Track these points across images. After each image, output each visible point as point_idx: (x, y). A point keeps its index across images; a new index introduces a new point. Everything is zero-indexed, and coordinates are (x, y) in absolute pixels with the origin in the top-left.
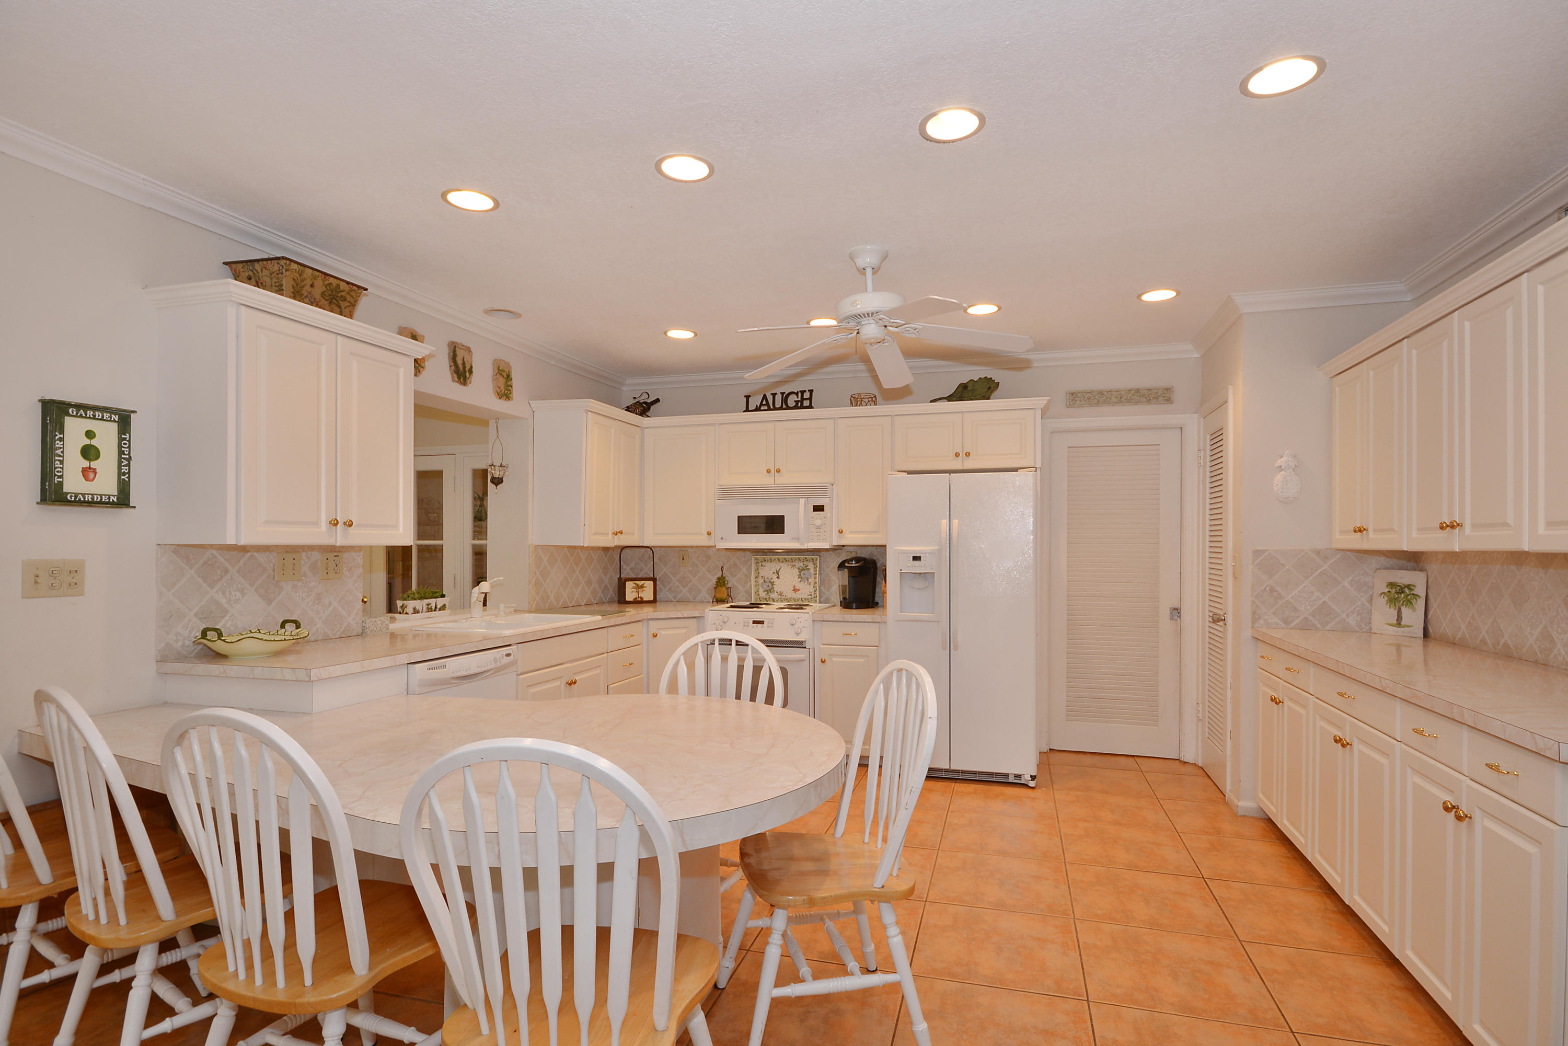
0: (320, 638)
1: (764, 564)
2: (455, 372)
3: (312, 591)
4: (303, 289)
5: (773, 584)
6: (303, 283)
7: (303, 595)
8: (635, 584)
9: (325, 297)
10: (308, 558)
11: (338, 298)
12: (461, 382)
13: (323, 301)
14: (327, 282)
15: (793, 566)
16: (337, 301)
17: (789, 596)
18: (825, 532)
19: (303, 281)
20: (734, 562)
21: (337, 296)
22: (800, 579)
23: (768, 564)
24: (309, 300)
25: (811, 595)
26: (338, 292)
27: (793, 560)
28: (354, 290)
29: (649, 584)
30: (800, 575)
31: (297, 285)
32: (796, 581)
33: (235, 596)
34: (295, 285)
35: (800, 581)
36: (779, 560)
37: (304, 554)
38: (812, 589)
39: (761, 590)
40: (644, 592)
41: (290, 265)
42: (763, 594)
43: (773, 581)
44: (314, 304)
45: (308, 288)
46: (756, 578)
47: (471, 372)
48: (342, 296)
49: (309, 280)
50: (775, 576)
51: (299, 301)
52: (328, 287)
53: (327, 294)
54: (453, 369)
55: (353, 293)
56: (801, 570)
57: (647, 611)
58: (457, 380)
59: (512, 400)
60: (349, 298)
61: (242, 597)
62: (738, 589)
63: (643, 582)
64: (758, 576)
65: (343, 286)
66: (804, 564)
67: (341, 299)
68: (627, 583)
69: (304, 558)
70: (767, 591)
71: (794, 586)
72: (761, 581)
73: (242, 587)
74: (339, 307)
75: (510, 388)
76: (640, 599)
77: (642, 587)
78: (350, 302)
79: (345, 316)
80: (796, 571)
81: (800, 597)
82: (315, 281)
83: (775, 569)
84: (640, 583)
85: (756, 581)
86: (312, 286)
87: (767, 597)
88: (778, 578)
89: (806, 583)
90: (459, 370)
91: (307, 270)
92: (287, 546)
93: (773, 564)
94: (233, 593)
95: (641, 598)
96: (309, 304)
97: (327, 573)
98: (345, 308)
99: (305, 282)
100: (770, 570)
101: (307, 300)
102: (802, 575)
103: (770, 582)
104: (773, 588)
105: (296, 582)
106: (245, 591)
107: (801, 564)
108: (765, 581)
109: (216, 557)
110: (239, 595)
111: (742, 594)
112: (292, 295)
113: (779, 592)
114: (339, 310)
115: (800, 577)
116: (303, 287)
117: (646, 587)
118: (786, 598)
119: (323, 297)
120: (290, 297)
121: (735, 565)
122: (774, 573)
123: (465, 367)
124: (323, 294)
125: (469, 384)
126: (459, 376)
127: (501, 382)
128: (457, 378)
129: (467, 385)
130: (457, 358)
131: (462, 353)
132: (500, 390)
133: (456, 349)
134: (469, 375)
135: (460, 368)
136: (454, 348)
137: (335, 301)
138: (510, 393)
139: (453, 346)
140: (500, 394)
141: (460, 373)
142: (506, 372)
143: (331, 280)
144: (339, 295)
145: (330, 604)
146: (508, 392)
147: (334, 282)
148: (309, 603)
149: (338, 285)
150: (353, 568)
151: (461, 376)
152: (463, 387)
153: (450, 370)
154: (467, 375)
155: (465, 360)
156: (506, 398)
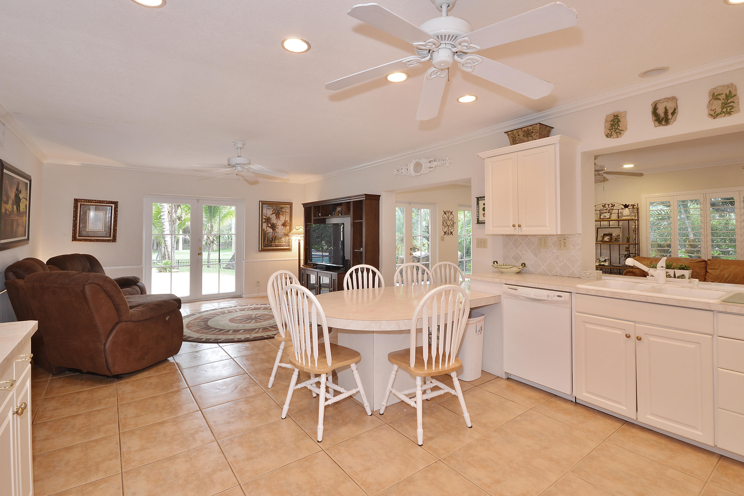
0: (559, 275)
2: (656, 121)
3: (554, 254)
7: (550, 255)
10: (552, 240)
12: (663, 125)
14: (523, 131)
16: (530, 135)
19: (515, 135)
24: (519, 142)
26: (528, 132)
28: (535, 127)
31: (513, 138)
33: (524, 252)
37: (550, 238)
41: (508, 133)
44: (521, 141)
45: (518, 137)
47: (674, 112)
48: (531, 132)
51: (516, 144)
54: (654, 119)
55: (535, 128)
59: (737, 111)
60: (534, 131)
61: (527, 253)
65: (530, 128)
69: (550, 240)
73: (527, 250)
74: (532, 136)
78: (535, 132)
82: (519, 133)
86: (519, 135)
91: (514, 131)
97: (560, 247)
99: (516, 135)
105: (547, 250)
109: (518, 238)
112: (512, 143)
114: (532, 138)
116: (516, 137)
119: (524, 137)
123: (667, 113)
124: (524, 136)
125: (674, 122)
126: (661, 121)
127: (717, 105)
128: (658, 123)
129: (670, 124)
130: (658, 110)
131: (665, 104)
132: (716, 111)
133: (657, 105)
134: (672, 116)
135: (662, 115)
136: (655, 105)
137: (529, 135)
138: (733, 107)
139: (654, 104)
140: (715, 115)
141: (661, 118)
142: (726, 94)
143: (524, 129)
144: (530, 132)
145: (563, 261)
146: (729, 108)
147: (526, 129)
148: (553, 259)
149: (528, 129)
150: (575, 245)
151: (663, 120)
152: (667, 126)
153: (653, 121)
154: (670, 117)
155: (667, 108)
156: (725, 115)
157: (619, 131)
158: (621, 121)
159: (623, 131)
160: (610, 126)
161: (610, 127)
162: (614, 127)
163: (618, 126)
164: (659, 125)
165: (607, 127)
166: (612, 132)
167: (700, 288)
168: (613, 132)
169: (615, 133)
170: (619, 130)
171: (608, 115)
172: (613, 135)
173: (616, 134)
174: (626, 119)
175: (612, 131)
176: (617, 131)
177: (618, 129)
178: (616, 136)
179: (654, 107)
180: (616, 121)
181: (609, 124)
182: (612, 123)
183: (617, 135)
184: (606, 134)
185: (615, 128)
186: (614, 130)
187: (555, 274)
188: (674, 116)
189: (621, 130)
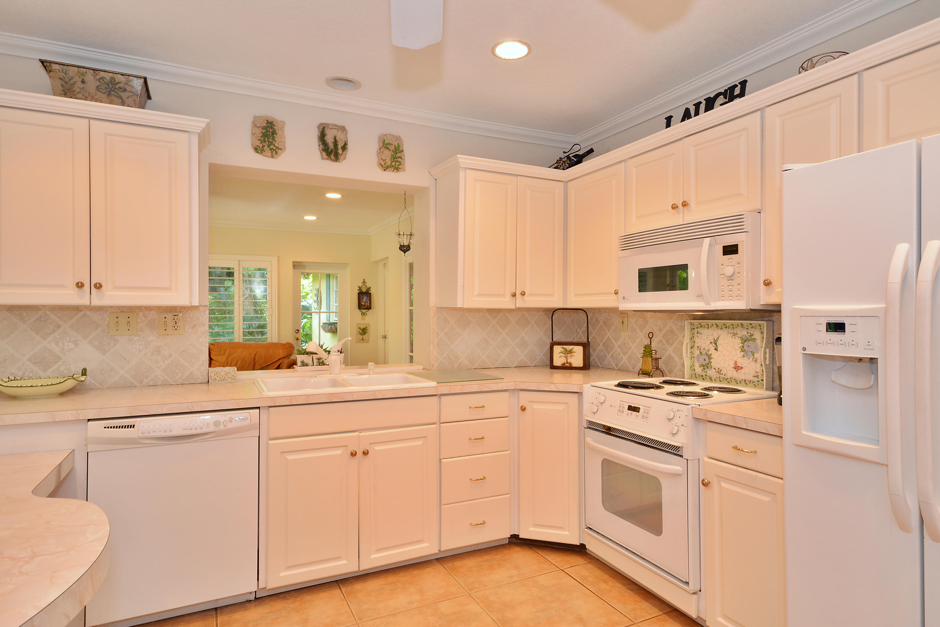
0: (159, 383)
1: (700, 330)
2: (323, 150)
3: (149, 344)
4: (74, 87)
5: (710, 357)
6: (72, 81)
7: (141, 347)
8: (564, 348)
9: (101, 90)
10: (144, 317)
11: (117, 90)
12: (331, 159)
13: (99, 95)
14: (98, 77)
15: (735, 334)
16: (117, 93)
17: (729, 375)
18: (739, 284)
19: (72, 79)
20: (671, 327)
21: (115, 88)
22: (742, 353)
23: (704, 331)
24: (83, 95)
25: (757, 377)
26: (114, 84)
27: (734, 327)
28: (132, 81)
29: (579, 350)
30: (743, 347)
31: (66, 83)
32: (737, 355)
34: (64, 83)
35: (744, 356)
36: (717, 326)
37: (141, 314)
38: (759, 369)
39: (697, 365)
40: (573, 357)
41: (50, 66)
42: (699, 370)
43: (710, 353)
44: (89, 98)
45: (79, 84)
46: (691, 348)
47: (344, 148)
48: (120, 88)
49: (77, 77)
50: (712, 347)
51: (71, 98)
52: (101, 81)
53: (103, 88)
54: (321, 148)
56: (744, 340)
57: (576, 378)
58: (326, 157)
59: (404, 170)
60: (128, 88)
61: (75, 347)
62: (675, 361)
63: (571, 347)
64: (694, 345)
65: (119, 78)
66: (748, 333)
67: (121, 90)
68: (554, 346)
69: (141, 317)
70: (704, 366)
71: (736, 362)
72: (697, 352)
73: (75, 339)
74: (120, 98)
75: (399, 160)
76: (568, 365)
77: (571, 352)
78: (131, 92)
79: (128, 106)
80: (737, 342)
81: (744, 378)
82: (85, 78)
83: (712, 337)
84: (569, 348)
85: (691, 352)
86: (83, 82)
87: (704, 374)
88: (716, 349)
89: (751, 359)
90: (329, 148)
91: (67, 67)
92: (122, 307)
93: (710, 331)
94: (66, 344)
95: (570, 364)
96: (84, 99)
97: (165, 330)
98: (128, 98)
99: (74, 80)
100: (707, 339)
101: (80, 95)
102: (745, 348)
103: (707, 354)
104: (710, 363)
105: (131, 337)
106: (79, 342)
107: (745, 333)
108: (701, 353)
110: (72, 345)
111: (678, 367)
112: (62, 92)
113: (717, 368)
114: (121, 100)
115: (743, 349)
116: (74, 83)
117: (575, 352)
118: (726, 377)
119: (98, 91)
120: (60, 95)
121: (672, 331)
122: (711, 343)
123: (337, 145)
124: (98, 88)
125: (343, 160)
126: (330, 153)
127: (387, 155)
128: (327, 155)
129: (340, 161)
130: (326, 137)
131: (334, 132)
132: (386, 162)
133: (326, 129)
134: (343, 151)
135: (331, 146)
136: (322, 129)
137: (113, 93)
138: (400, 164)
139: (321, 127)
140: (385, 166)
141: (330, 150)
142: (395, 145)
143: (102, 74)
144: (117, 87)
145: (170, 355)
146: (397, 163)
147: (108, 76)
148: (146, 354)
149: (112, 79)
150: (197, 326)
151: (332, 153)
152: (336, 163)
153: (319, 150)
154: (340, 151)
155: (337, 138)
156: (394, 169)
157: (275, 148)
158: (278, 134)
159: (280, 150)
160: (261, 135)
161: (261, 137)
162: (266, 139)
163: (274, 139)
164: (327, 157)
165: (256, 135)
166: (263, 146)
167: (376, 374)
168: (266, 147)
169: (269, 149)
170: (275, 146)
171: (258, 117)
172: (266, 151)
173: (270, 151)
174: (283, 132)
175: (264, 144)
176: (271, 147)
177: (273, 144)
178: (270, 154)
179: (321, 130)
180: (271, 130)
181: (259, 132)
182: (263, 131)
183: (272, 152)
184: (254, 146)
185: (269, 142)
186: (267, 143)
187: (151, 384)
188: (344, 152)
189: (278, 148)
